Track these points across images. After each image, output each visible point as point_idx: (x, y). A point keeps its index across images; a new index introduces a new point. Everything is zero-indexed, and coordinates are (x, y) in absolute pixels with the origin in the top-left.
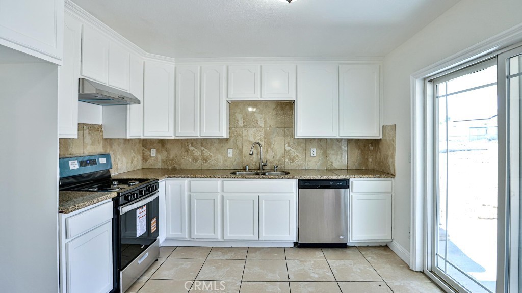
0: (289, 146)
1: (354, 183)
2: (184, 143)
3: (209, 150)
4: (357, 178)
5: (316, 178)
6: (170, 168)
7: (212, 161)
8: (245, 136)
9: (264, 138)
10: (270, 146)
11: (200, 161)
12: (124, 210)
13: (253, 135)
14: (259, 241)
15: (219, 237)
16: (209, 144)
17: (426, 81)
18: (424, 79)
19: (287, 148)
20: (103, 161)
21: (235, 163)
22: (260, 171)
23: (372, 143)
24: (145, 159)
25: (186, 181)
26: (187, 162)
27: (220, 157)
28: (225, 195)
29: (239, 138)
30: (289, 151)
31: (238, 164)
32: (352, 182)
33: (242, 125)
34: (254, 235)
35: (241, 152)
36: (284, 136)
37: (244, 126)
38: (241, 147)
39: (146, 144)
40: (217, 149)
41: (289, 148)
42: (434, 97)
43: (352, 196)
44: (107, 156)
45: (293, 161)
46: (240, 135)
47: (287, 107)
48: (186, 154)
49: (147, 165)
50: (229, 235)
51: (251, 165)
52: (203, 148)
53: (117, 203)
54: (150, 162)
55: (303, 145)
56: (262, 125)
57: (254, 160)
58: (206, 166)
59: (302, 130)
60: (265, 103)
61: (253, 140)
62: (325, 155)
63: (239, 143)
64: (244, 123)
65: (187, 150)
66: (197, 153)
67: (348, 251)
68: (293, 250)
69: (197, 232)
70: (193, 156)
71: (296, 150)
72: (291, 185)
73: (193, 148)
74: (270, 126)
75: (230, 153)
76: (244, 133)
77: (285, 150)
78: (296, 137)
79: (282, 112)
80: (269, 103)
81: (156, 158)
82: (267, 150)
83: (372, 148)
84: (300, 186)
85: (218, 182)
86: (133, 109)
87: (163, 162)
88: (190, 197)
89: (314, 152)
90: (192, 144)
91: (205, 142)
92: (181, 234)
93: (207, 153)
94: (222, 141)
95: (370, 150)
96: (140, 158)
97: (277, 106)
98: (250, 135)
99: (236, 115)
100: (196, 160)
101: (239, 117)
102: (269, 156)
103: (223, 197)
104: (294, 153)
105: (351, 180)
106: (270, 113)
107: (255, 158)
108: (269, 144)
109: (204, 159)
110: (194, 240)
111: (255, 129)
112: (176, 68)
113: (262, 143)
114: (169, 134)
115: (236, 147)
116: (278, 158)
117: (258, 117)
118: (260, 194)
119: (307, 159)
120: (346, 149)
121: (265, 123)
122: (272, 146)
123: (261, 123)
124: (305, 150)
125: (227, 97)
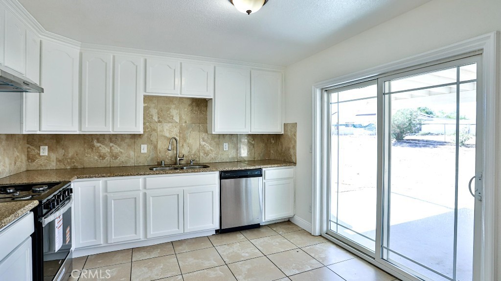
0: (204, 140)
1: (267, 172)
2: (87, 140)
3: (119, 146)
4: (268, 167)
5: (236, 169)
6: (69, 167)
7: (123, 158)
8: (161, 131)
9: (180, 133)
10: (185, 140)
11: (108, 158)
12: (44, 221)
13: (169, 130)
15: (141, 236)
16: (120, 140)
17: (324, 91)
18: (322, 89)
19: (201, 143)
21: (149, 159)
22: (177, 166)
23: (273, 138)
24: (31, 158)
25: (101, 182)
26: (91, 159)
27: (132, 153)
28: (147, 192)
29: (154, 133)
30: (203, 146)
31: (152, 159)
32: (264, 171)
33: (157, 120)
34: (178, 228)
35: (156, 147)
36: (199, 132)
37: (159, 122)
38: (156, 143)
39: (33, 140)
40: (128, 145)
41: (204, 143)
42: (329, 103)
43: (264, 183)
45: (208, 155)
46: (154, 130)
47: (201, 105)
48: (90, 151)
49: (34, 166)
50: (152, 233)
51: (167, 160)
52: (111, 144)
54: (39, 161)
55: (216, 140)
56: (178, 121)
57: (170, 155)
58: (116, 163)
59: (219, 126)
60: (181, 99)
61: (169, 136)
62: (236, 148)
63: (153, 139)
64: (158, 118)
65: (92, 147)
66: (105, 150)
67: (262, 230)
68: (215, 237)
69: (115, 236)
70: (99, 153)
71: (210, 144)
72: (213, 177)
73: (99, 145)
74: (186, 122)
75: (144, 149)
76: (159, 128)
77: (200, 145)
78: (213, 133)
79: (197, 109)
80: (184, 100)
81: (48, 157)
82: (183, 145)
83: (273, 142)
84: (221, 178)
85: (140, 179)
86: (31, 98)
87: (59, 161)
89: (226, 146)
90: (98, 139)
91: (113, 138)
92: (95, 240)
93: (117, 150)
94: (135, 137)
95: (271, 143)
96: (24, 158)
97: (192, 102)
98: (165, 130)
99: (151, 109)
100: (102, 157)
101: (154, 112)
102: (184, 151)
103: (145, 194)
104: (208, 147)
105: (264, 169)
106: (186, 109)
107: (170, 153)
108: (184, 139)
109: (113, 156)
110: (112, 245)
111: (170, 124)
112: (81, 54)
113: (178, 138)
114: (72, 129)
115: (149, 142)
116: (193, 152)
117: (174, 112)
118: (184, 188)
119: (220, 153)
120: (253, 142)
121: (180, 117)
122: (188, 141)
123: (177, 119)
124: (218, 144)
125: (145, 91)
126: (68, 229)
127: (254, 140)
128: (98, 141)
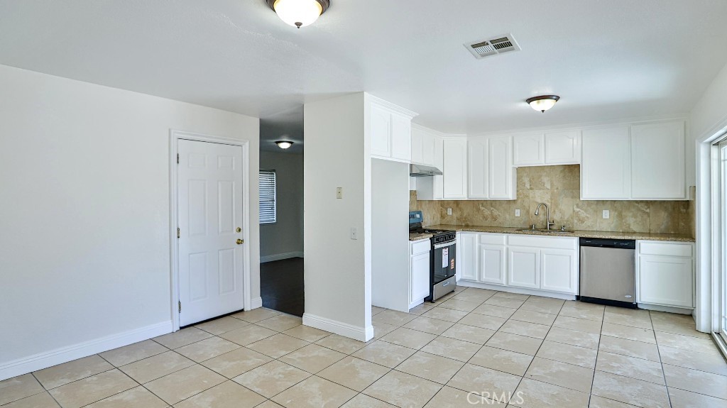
0: (578, 206)
1: (642, 244)
2: (476, 204)
3: (498, 209)
4: (645, 239)
5: (598, 237)
6: (464, 224)
7: (500, 220)
8: (532, 197)
9: (551, 199)
11: (490, 220)
12: (437, 246)
13: (540, 196)
14: (539, 290)
15: (504, 283)
16: (498, 205)
17: (711, 145)
18: (710, 143)
19: (575, 209)
20: (418, 216)
21: (522, 223)
22: (548, 229)
24: (443, 217)
25: (477, 234)
26: (478, 220)
27: (507, 216)
28: (510, 248)
29: (527, 199)
30: (578, 212)
31: (525, 223)
32: (640, 244)
33: (529, 187)
34: (535, 283)
35: (528, 212)
36: (572, 198)
37: (531, 189)
38: (528, 208)
39: (443, 204)
40: (505, 209)
41: (578, 210)
43: (640, 257)
44: (420, 213)
45: (583, 222)
46: (527, 196)
48: (477, 213)
49: (444, 222)
50: (512, 282)
51: (537, 225)
52: (492, 209)
53: (433, 242)
54: (447, 219)
55: (594, 206)
56: (549, 187)
57: (541, 220)
58: (495, 224)
59: (588, 192)
61: (539, 201)
62: (620, 216)
63: (526, 205)
64: (530, 185)
65: (478, 210)
66: (487, 212)
68: (574, 302)
69: (486, 276)
70: (483, 215)
71: (586, 211)
73: (483, 208)
74: (557, 189)
75: (518, 213)
76: (531, 195)
77: (574, 211)
78: (581, 199)
79: (570, 174)
80: (555, 168)
81: (452, 216)
82: (554, 211)
84: (581, 244)
85: (504, 236)
86: (437, 177)
87: (458, 219)
88: (480, 248)
89: (606, 214)
90: (482, 204)
91: (493, 203)
92: (472, 277)
93: (496, 213)
94: (509, 202)
96: (439, 216)
97: (565, 169)
98: (537, 196)
99: (523, 178)
100: (485, 218)
101: (526, 180)
102: (556, 217)
103: (507, 249)
104: (583, 214)
106: (558, 176)
107: (542, 217)
108: (557, 205)
109: (493, 218)
110: (483, 284)
111: (542, 191)
112: (468, 142)
113: (549, 204)
114: (463, 196)
115: (523, 207)
116: (566, 218)
117: (545, 179)
118: (542, 249)
119: (598, 220)
120: (648, 211)
121: (552, 185)
122: (560, 207)
123: (548, 186)
124: (596, 211)
125: (513, 164)
126: (453, 260)
127: (649, 208)
128: (483, 206)
